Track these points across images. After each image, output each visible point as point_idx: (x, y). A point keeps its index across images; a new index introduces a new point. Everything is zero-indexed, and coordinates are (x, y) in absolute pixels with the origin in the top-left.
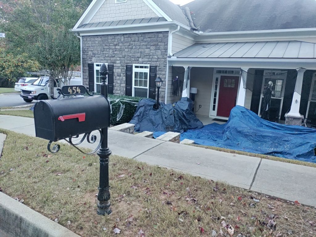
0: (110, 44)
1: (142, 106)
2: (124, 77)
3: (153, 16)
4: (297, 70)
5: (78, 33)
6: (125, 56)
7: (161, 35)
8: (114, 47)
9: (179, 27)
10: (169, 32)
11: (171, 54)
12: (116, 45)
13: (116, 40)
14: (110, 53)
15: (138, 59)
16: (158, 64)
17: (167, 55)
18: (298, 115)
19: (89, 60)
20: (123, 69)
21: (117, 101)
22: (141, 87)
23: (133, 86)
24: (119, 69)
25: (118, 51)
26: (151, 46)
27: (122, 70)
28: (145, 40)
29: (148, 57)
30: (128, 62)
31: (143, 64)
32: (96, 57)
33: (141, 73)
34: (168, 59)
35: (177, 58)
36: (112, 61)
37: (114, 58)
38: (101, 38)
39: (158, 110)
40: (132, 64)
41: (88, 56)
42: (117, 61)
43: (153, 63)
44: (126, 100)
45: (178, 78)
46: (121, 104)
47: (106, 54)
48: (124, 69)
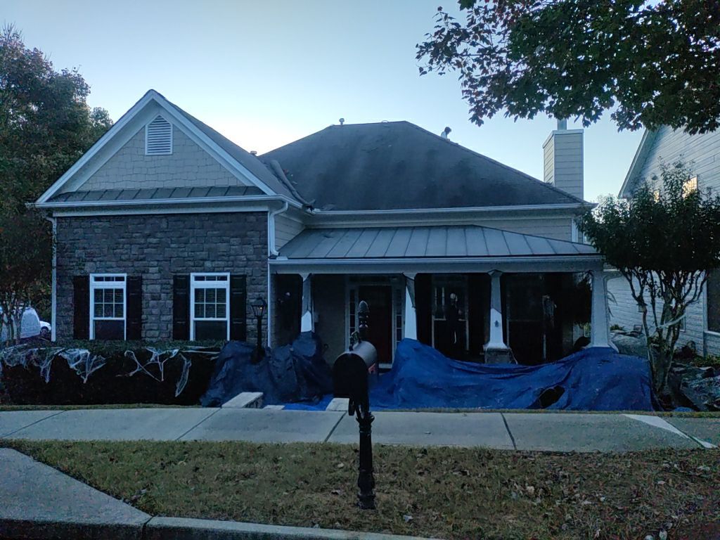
0: (132, 233)
1: (228, 359)
2: (168, 301)
3: (232, 183)
4: (490, 273)
5: (50, 211)
6: (171, 258)
7: (252, 218)
8: (142, 241)
9: (287, 204)
10: (269, 214)
11: (276, 253)
12: (149, 236)
13: (149, 226)
14: (133, 252)
15: (202, 262)
16: (248, 270)
17: (266, 254)
18: (502, 345)
19: (76, 268)
20: (165, 284)
21: (173, 353)
22: (211, 319)
23: (193, 318)
24: (156, 284)
25: (152, 248)
26: (233, 237)
27: (164, 286)
28: (217, 226)
29: (226, 258)
30: (180, 269)
31: (213, 271)
32: (95, 262)
33: (209, 290)
34: (270, 261)
35: (289, 259)
36: (137, 269)
37: (144, 262)
38: (109, 221)
39: (261, 363)
40: (188, 274)
41: (72, 260)
42: (150, 269)
43: (236, 269)
44: (191, 349)
45: (290, 296)
46: (185, 359)
47: (122, 254)
48: (169, 284)
